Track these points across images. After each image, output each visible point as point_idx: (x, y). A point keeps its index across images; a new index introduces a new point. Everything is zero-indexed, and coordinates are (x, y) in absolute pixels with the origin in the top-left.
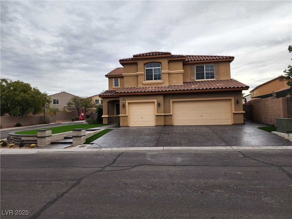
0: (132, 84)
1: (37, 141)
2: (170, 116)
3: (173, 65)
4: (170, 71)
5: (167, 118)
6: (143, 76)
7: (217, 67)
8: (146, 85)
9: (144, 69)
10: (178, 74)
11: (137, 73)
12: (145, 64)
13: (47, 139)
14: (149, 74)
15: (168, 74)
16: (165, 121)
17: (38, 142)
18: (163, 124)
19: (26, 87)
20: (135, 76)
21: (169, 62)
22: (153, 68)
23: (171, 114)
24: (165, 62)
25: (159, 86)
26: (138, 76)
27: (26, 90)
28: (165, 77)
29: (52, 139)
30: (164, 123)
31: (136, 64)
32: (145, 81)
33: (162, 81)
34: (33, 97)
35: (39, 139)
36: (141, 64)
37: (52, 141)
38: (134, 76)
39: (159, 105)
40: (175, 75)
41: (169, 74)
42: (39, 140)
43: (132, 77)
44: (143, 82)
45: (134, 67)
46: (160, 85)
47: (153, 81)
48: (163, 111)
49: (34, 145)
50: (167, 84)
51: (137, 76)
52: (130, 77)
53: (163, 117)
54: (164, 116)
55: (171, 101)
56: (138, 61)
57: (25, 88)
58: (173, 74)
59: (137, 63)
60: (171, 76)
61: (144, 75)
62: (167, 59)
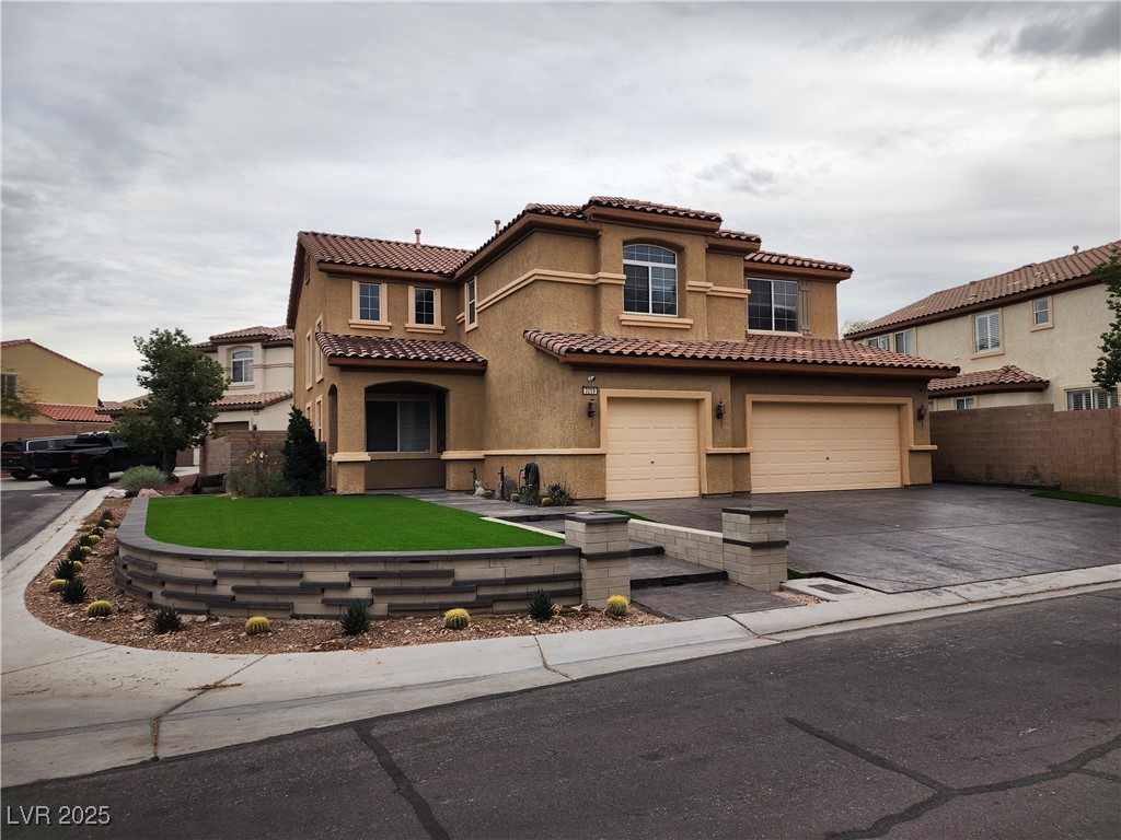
0: (571, 321)
1: (576, 577)
2: (745, 457)
3: (713, 263)
5: (739, 464)
6: (617, 292)
7: (805, 294)
8: (633, 330)
10: (733, 301)
11: (598, 274)
12: (625, 243)
14: (637, 286)
15: (705, 298)
16: (734, 477)
17: (586, 586)
18: (730, 488)
20: (584, 288)
21: (711, 250)
22: (650, 264)
23: (748, 448)
24: (695, 250)
26: (604, 290)
28: (695, 307)
31: (594, 237)
32: (619, 312)
33: (690, 321)
35: (595, 565)
36: (612, 242)
38: (578, 287)
39: (719, 413)
41: (708, 296)
42: (591, 574)
43: (571, 291)
44: (623, 317)
45: (581, 249)
47: (652, 317)
48: (729, 436)
50: (702, 335)
51: (595, 288)
52: (563, 287)
53: (731, 463)
54: (733, 455)
56: (604, 227)
58: (717, 299)
59: (597, 231)
60: (714, 304)
61: (618, 288)
62: (702, 239)
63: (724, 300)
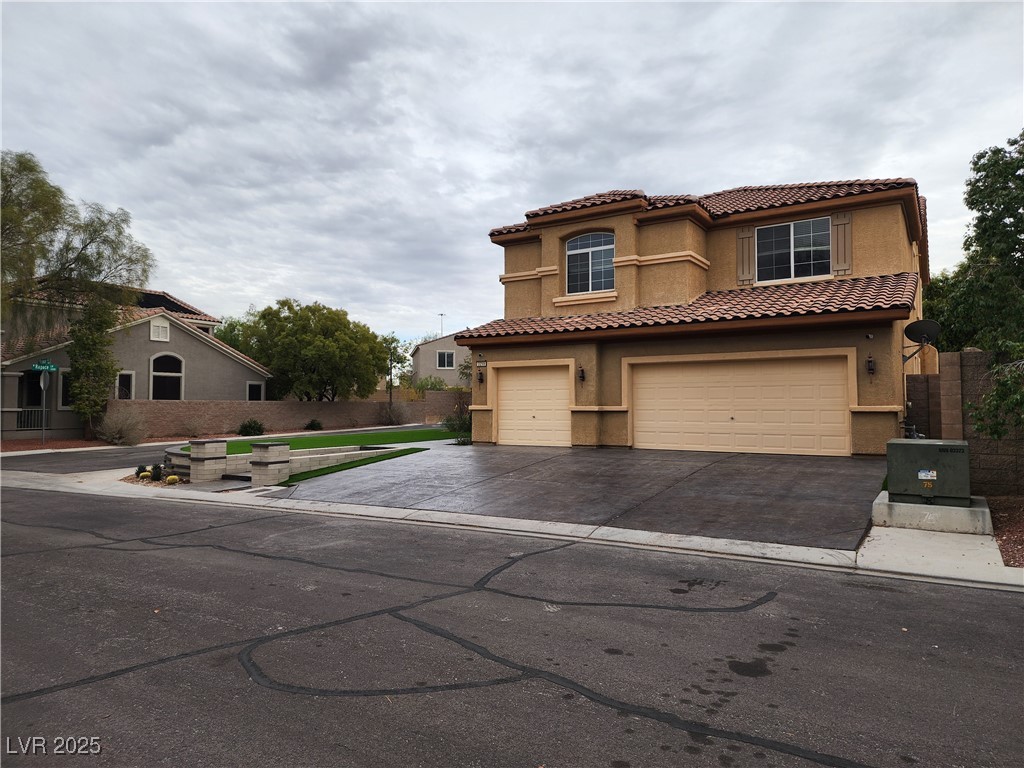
0: (526, 308)
1: (188, 468)
2: (622, 414)
3: (653, 234)
4: (643, 258)
5: (612, 422)
6: (557, 280)
7: (841, 228)
8: (565, 309)
9: (562, 253)
10: (673, 266)
11: (538, 269)
12: (563, 239)
13: (209, 465)
14: (579, 271)
15: (633, 271)
16: (601, 432)
17: (191, 472)
18: (592, 440)
19: (333, 320)
20: (536, 281)
21: (641, 224)
22: (589, 250)
23: (623, 407)
24: (625, 228)
25: (605, 310)
26: (543, 280)
27: (333, 328)
28: (625, 280)
29: (228, 468)
30: (599, 440)
31: (537, 240)
32: (563, 295)
33: (615, 294)
34: (348, 347)
35: (193, 463)
36: (551, 240)
37: (228, 473)
38: (532, 282)
39: (581, 377)
40: (662, 271)
41: (638, 266)
42: (192, 467)
43: (526, 286)
44: (554, 300)
45: (534, 251)
46: (605, 306)
47: (590, 295)
48: (593, 397)
49: (176, 477)
50: (629, 304)
51: (540, 279)
52: (521, 284)
53: (594, 420)
54: (601, 413)
55: (626, 361)
56: (543, 231)
57: (332, 323)
58: (656, 267)
59: (538, 236)
60: (646, 273)
61: (558, 277)
62: (630, 217)
63: (664, 267)
